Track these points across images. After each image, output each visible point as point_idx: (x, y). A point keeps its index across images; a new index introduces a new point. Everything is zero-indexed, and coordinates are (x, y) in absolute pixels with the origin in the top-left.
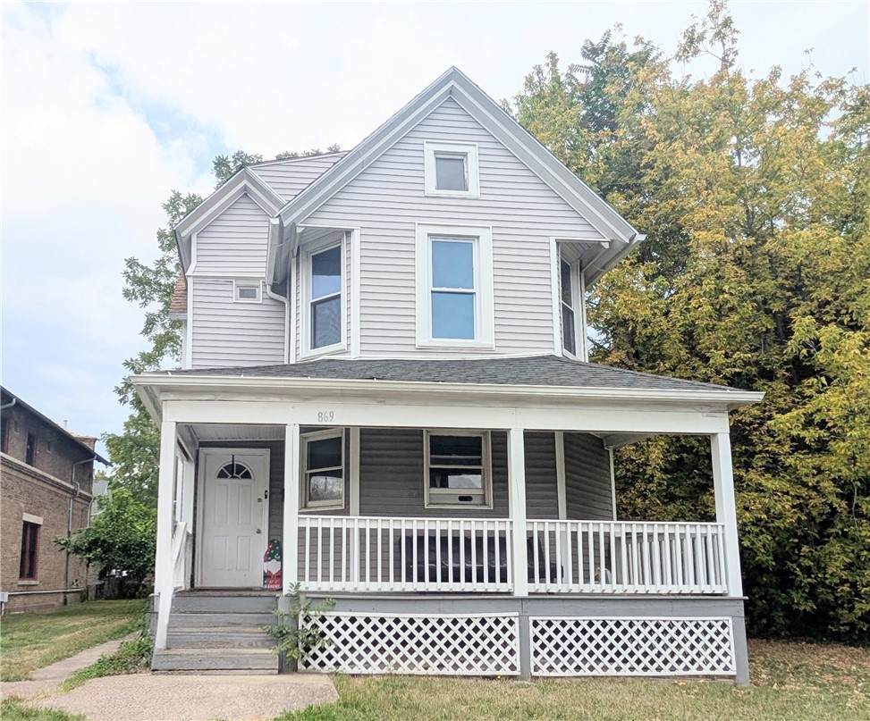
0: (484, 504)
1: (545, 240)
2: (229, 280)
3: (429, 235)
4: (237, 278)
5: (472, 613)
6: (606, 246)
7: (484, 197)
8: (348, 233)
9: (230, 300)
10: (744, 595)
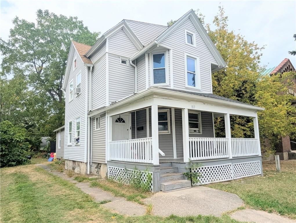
0: (199, 132)
1: (209, 63)
2: (119, 57)
3: (187, 55)
4: (122, 56)
5: (224, 164)
6: (219, 67)
7: (197, 48)
8: (169, 50)
9: (119, 63)
10: (262, 155)
